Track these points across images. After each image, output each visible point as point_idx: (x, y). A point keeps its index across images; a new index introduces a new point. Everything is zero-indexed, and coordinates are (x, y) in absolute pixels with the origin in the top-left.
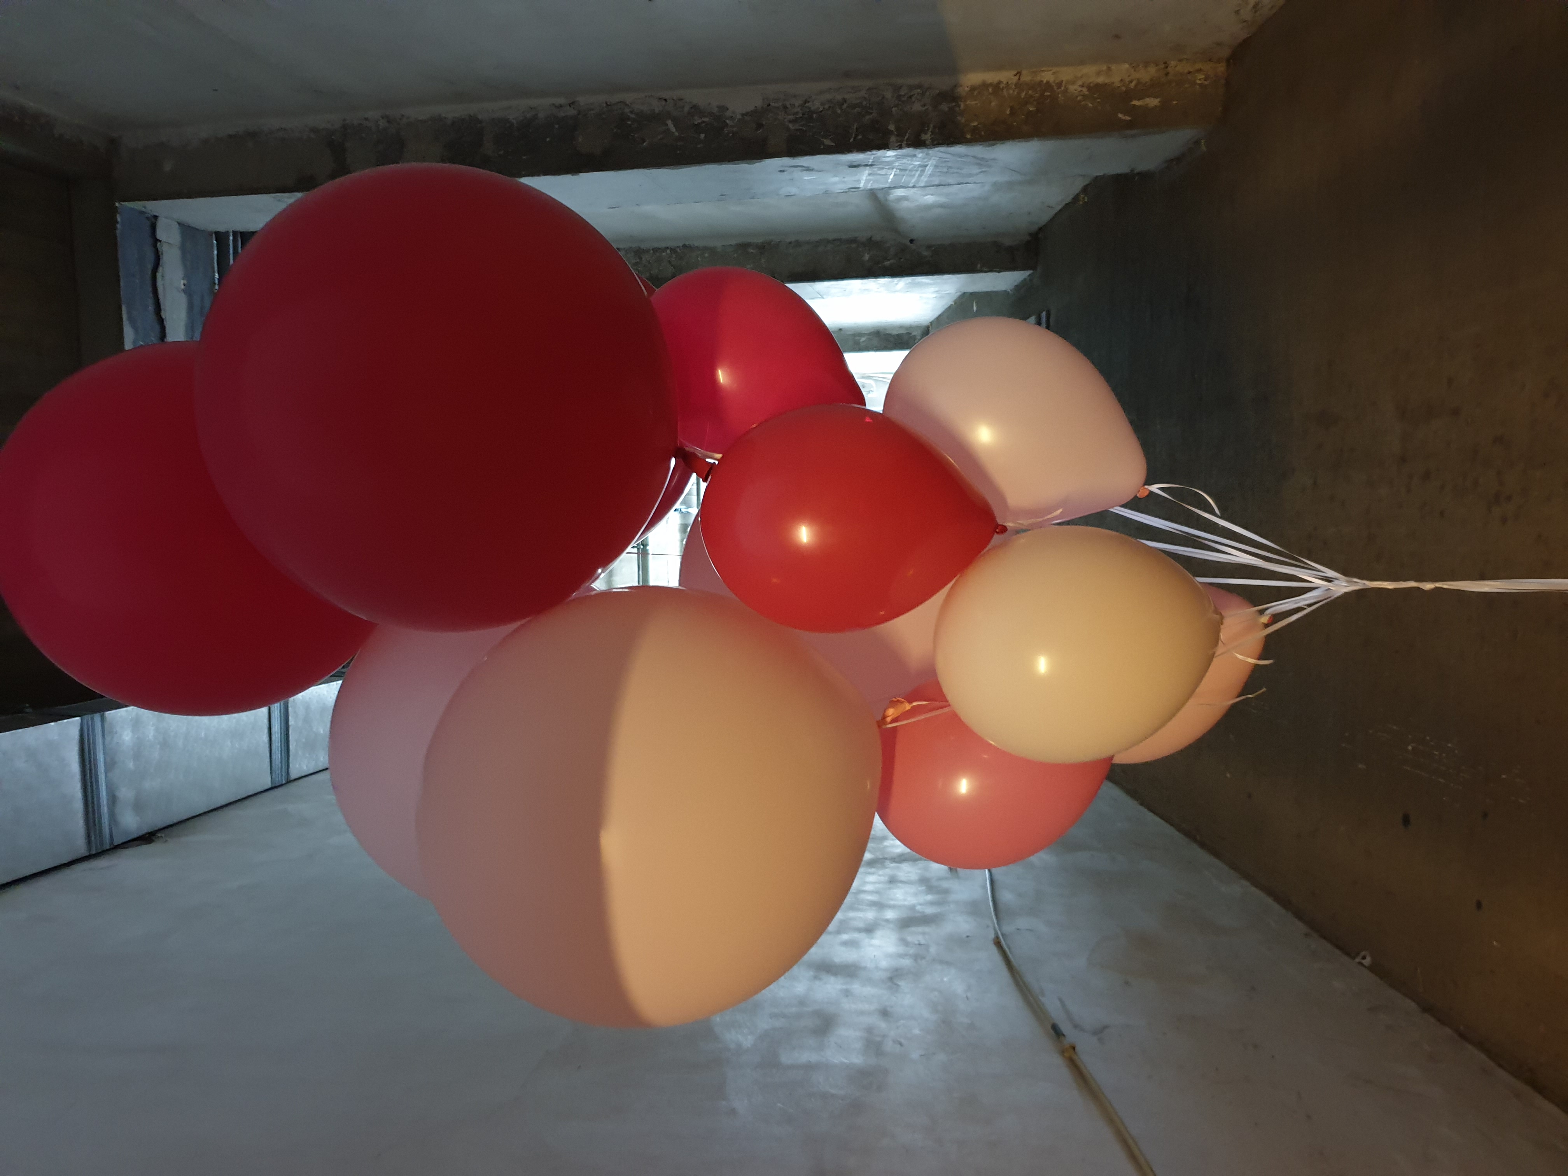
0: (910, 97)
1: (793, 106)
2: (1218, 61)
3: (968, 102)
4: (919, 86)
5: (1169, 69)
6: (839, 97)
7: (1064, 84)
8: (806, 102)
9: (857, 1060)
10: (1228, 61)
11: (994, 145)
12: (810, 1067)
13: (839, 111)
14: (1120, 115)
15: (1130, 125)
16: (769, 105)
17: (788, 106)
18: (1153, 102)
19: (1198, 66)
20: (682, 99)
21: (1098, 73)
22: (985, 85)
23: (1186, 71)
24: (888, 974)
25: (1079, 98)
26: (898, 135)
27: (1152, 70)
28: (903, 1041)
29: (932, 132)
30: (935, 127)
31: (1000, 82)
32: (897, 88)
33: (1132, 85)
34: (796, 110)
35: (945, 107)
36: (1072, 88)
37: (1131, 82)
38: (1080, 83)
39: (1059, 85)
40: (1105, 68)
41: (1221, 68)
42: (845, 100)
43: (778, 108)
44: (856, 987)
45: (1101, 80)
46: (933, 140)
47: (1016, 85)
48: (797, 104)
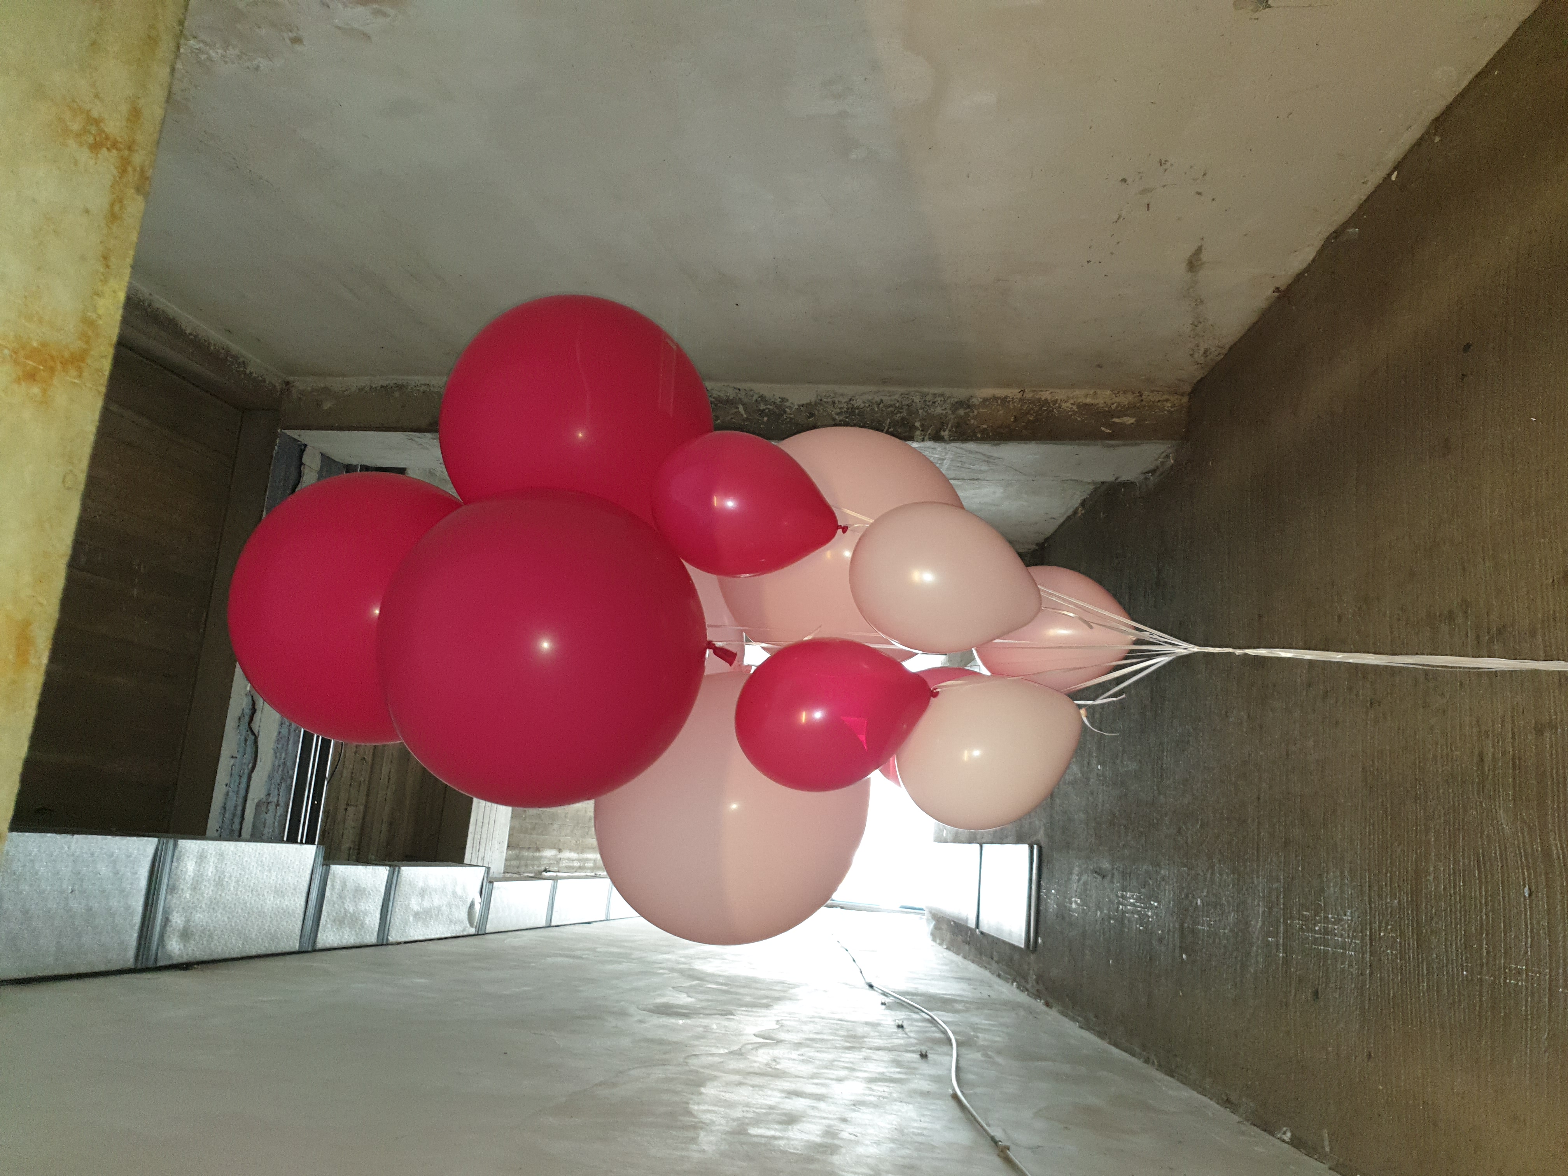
0: (934, 402)
1: (840, 402)
2: (1182, 395)
3: (981, 410)
4: (943, 395)
5: (1144, 397)
6: (877, 399)
7: (1059, 402)
8: (850, 400)
9: (818, 1140)
10: (1190, 394)
11: (998, 444)
12: (775, 1138)
13: (877, 409)
14: (1103, 429)
15: (1111, 437)
16: (821, 400)
17: (836, 401)
18: (1130, 421)
19: (1166, 397)
20: (751, 390)
21: (1086, 396)
22: (995, 398)
23: (1157, 400)
24: (852, 1103)
25: (1070, 413)
26: (922, 431)
27: (1130, 397)
28: (858, 1135)
29: (950, 430)
30: (952, 427)
31: (1006, 397)
32: (924, 395)
33: (1113, 407)
34: (842, 406)
35: (961, 412)
36: (1064, 405)
37: (1113, 404)
38: (1072, 401)
39: (1055, 402)
40: (1091, 392)
41: (1185, 400)
42: (882, 401)
43: (827, 403)
44: (822, 1105)
45: (1089, 401)
46: (950, 436)
47: (1021, 400)
48: (843, 401)
